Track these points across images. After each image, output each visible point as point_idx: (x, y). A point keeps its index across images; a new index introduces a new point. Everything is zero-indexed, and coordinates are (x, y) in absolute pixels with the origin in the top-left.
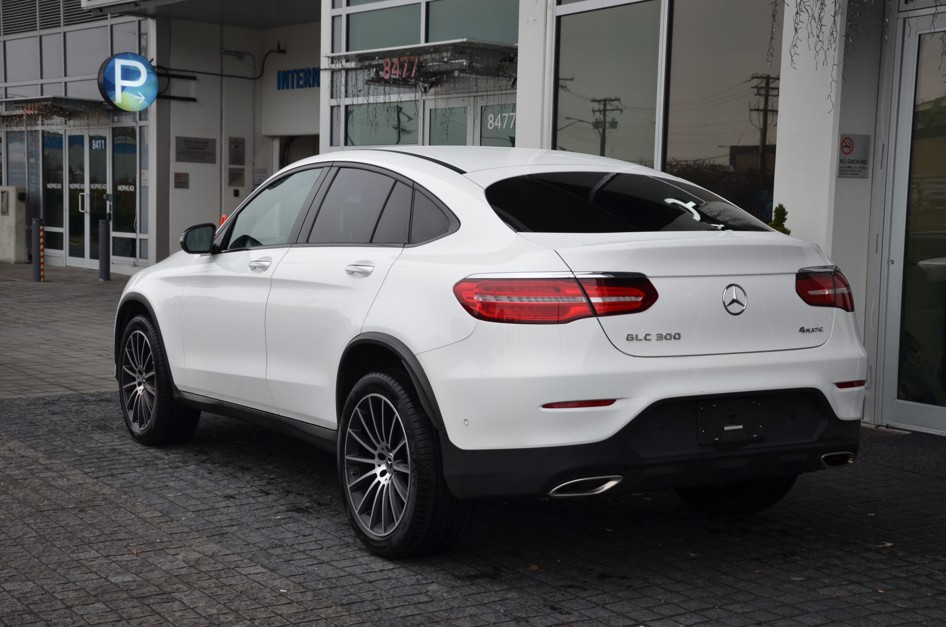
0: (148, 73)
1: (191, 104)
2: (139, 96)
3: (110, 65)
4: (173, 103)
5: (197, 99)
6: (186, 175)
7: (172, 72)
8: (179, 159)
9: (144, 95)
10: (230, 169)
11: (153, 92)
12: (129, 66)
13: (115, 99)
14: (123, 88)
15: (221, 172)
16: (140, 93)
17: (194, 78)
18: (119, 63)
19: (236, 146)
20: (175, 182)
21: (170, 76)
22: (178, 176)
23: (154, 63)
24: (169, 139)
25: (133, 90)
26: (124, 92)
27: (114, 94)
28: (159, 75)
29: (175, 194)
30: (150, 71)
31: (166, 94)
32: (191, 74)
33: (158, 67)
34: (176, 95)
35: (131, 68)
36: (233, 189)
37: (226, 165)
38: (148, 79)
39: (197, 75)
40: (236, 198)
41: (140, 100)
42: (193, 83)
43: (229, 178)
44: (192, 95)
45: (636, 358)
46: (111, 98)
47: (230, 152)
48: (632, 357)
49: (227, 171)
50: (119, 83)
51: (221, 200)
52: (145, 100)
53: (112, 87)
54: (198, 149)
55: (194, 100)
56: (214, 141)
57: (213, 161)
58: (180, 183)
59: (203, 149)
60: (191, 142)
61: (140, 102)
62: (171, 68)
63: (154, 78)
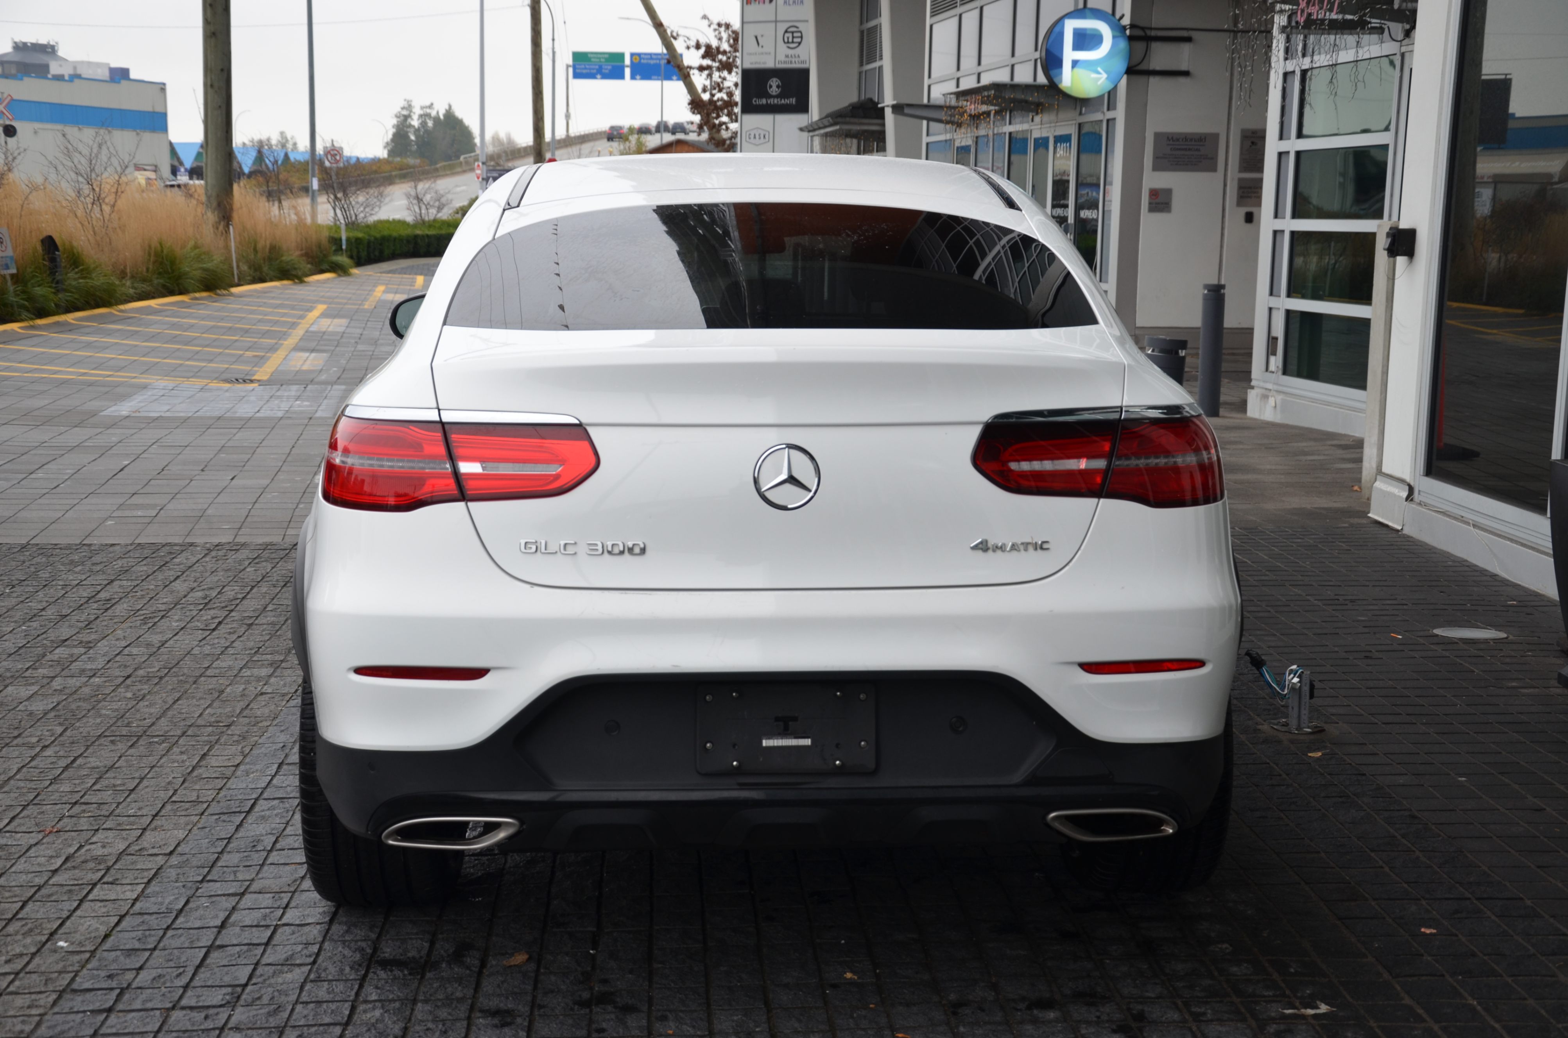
0: (1114, 37)
1: (1182, 80)
2: (1099, 73)
3: (1057, 29)
4: (1154, 81)
5: (1191, 71)
6: (1168, 192)
7: (1153, 33)
8: (1157, 167)
9: (1106, 72)
10: (1240, 180)
11: (1120, 65)
12: (1085, 30)
13: (1061, 81)
14: (1075, 63)
15: (1225, 185)
16: (1099, 69)
17: (1189, 40)
18: (1070, 26)
19: (1253, 143)
20: (1150, 203)
21: (1149, 39)
22: (1154, 193)
23: (1126, 21)
24: (1145, 138)
25: (1090, 65)
26: (1075, 70)
27: (1061, 73)
28: (1131, 39)
29: (1148, 221)
30: (1118, 34)
31: (1143, 67)
32: (1185, 34)
33: (1132, 26)
34: (1158, 68)
35: (1088, 32)
36: (1243, 211)
37: (1234, 174)
38: (1114, 45)
39: (1193, 34)
40: (1248, 225)
41: (1099, 79)
42: (1186, 47)
43: (1238, 194)
44: (1184, 68)
45: (536, 588)
46: (1056, 80)
47: (1242, 153)
48: (528, 586)
49: (1235, 184)
50: (1069, 54)
51: (1223, 229)
52: (1107, 78)
53: (1059, 63)
54: (1190, 149)
55: (1186, 74)
56: (1215, 137)
57: (1213, 169)
58: (1158, 203)
59: (1198, 150)
60: (1178, 140)
61: (1099, 83)
62: (1153, 26)
63: (1123, 44)
